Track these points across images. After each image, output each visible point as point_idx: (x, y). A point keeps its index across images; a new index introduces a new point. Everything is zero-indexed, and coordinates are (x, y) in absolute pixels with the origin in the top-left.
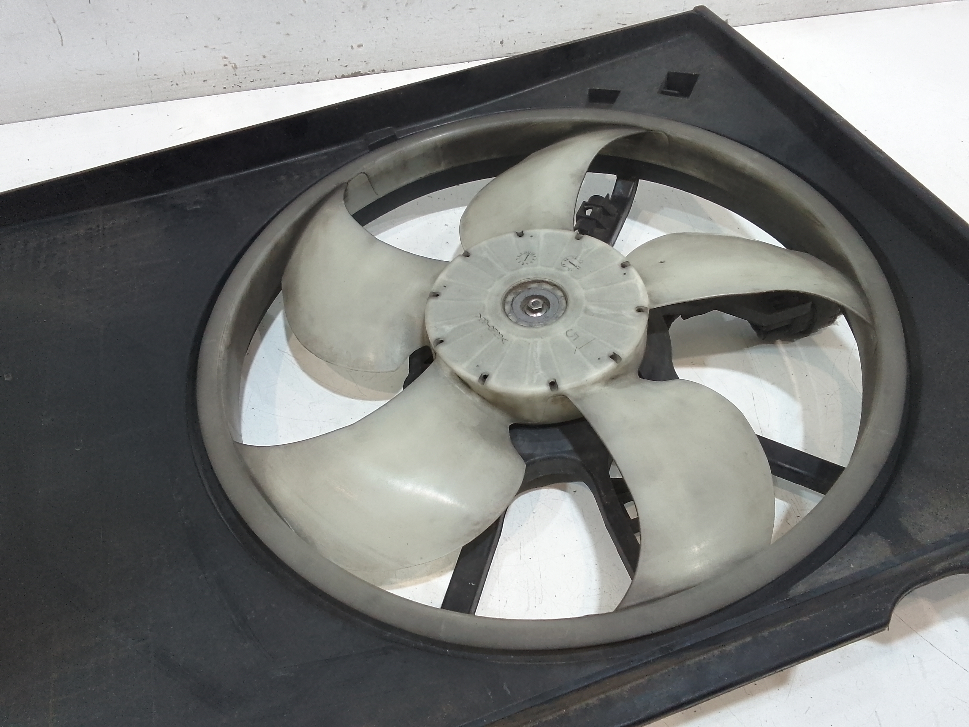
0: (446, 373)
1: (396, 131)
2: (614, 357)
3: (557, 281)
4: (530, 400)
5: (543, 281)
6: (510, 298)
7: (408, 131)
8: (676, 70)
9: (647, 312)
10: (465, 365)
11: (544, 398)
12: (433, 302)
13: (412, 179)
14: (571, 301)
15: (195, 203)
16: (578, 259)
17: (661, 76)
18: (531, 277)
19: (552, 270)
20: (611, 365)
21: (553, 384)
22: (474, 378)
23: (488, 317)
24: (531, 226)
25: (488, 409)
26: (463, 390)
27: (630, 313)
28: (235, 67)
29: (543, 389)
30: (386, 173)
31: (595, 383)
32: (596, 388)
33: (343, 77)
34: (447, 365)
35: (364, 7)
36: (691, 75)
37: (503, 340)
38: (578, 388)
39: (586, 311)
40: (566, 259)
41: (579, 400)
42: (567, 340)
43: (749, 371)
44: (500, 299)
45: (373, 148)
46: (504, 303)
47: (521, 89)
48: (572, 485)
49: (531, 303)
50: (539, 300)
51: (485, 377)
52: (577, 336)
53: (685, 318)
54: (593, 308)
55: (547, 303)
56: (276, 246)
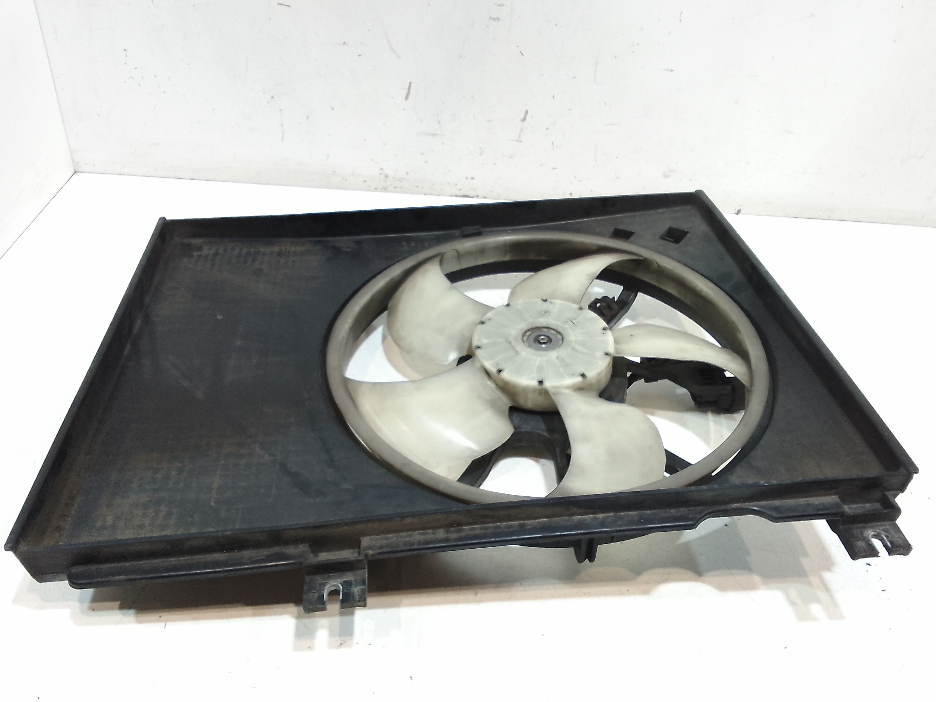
0: (478, 365)
1: (483, 230)
2: (583, 375)
3: (560, 330)
4: (525, 390)
5: (552, 329)
6: (528, 334)
7: (489, 231)
8: (675, 226)
9: (611, 356)
10: (491, 362)
11: (534, 390)
12: (480, 326)
13: (485, 262)
14: (565, 341)
15: (348, 247)
16: (577, 320)
17: (663, 228)
18: (544, 325)
19: (559, 323)
20: (579, 379)
21: (541, 382)
22: (493, 370)
23: (512, 341)
24: (554, 298)
25: (499, 393)
26: (486, 378)
27: (600, 354)
28: (386, 176)
29: (534, 383)
30: (469, 253)
31: (567, 387)
32: (567, 391)
33: (456, 196)
34: (480, 361)
35: (481, 154)
36: (684, 231)
37: (517, 353)
38: (556, 388)
39: (573, 348)
40: (569, 319)
41: (555, 394)
42: (556, 361)
43: (683, 424)
44: (522, 332)
45: (466, 236)
46: (524, 335)
47: (570, 219)
48: (543, 461)
49: (540, 338)
50: (546, 338)
51: (500, 371)
52: (563, 360)
53: (647, 381)
54: (579, 348)
55: (550, 340)
56: (391, 280)
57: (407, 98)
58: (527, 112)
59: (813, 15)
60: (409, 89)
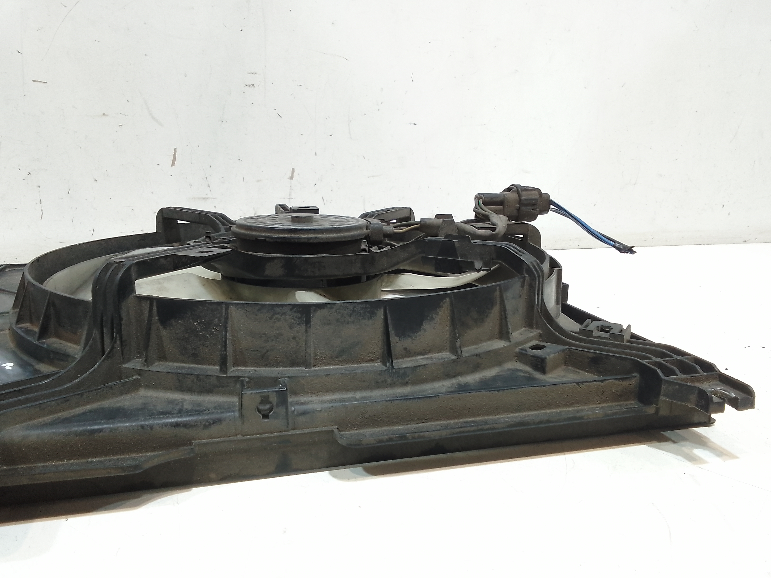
57: (173, 164)
58: (293, 170)
59: (517, 71)
60: (175, 154)
